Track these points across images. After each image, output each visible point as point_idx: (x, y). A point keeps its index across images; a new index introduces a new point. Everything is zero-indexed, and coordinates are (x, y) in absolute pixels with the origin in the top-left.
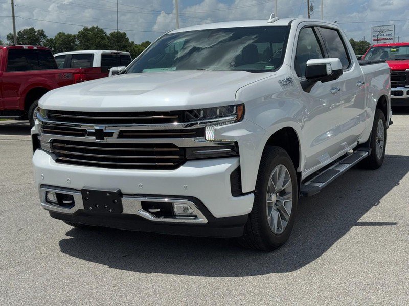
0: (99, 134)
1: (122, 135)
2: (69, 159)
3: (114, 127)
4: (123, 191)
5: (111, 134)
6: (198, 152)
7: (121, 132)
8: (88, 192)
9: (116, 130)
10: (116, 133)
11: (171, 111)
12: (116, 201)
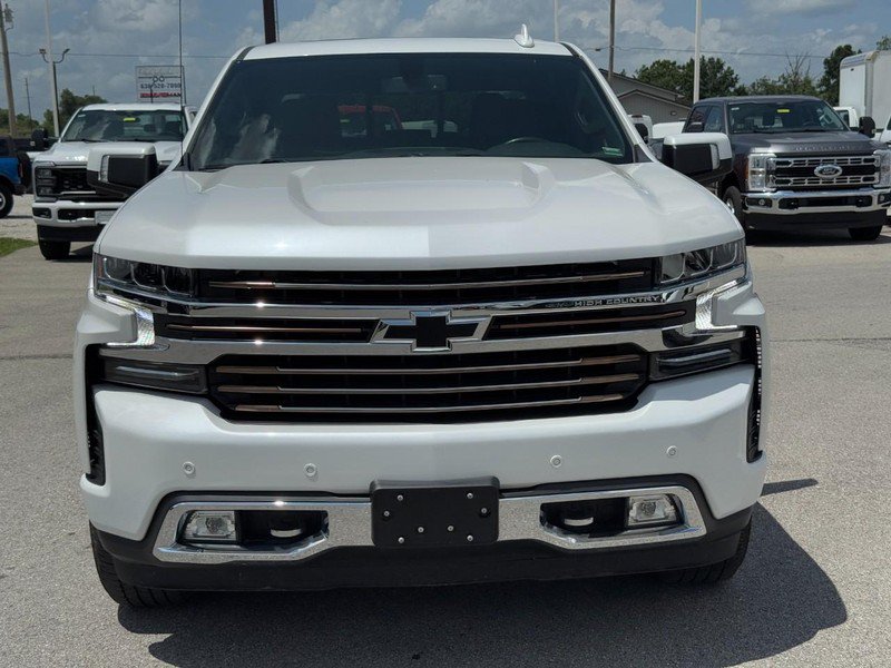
0: (430, 331)
1: (497, 329)
2: (283, 409)
3: (474, 308)
4: (505, 482)
5: (468, 330)
6: (672, 360)
7: (497, 321)
8: (400, 497)
9: (482, 316)
10: (483, 324)
11: (618, 261)
12: (484, 510)
